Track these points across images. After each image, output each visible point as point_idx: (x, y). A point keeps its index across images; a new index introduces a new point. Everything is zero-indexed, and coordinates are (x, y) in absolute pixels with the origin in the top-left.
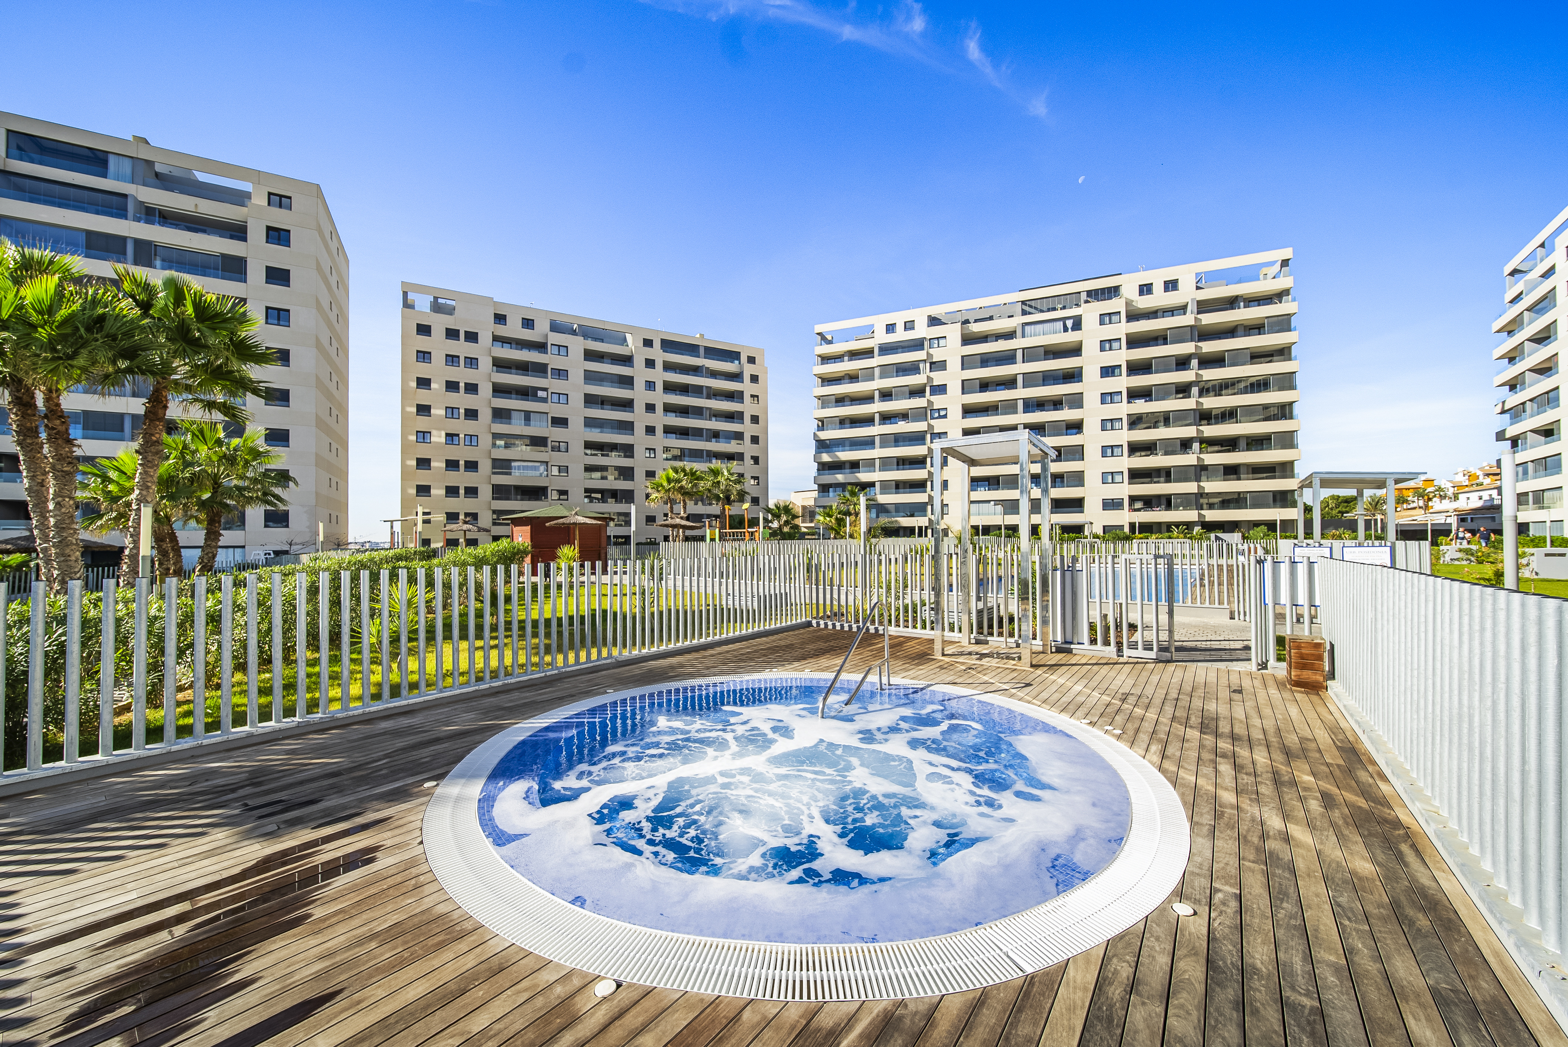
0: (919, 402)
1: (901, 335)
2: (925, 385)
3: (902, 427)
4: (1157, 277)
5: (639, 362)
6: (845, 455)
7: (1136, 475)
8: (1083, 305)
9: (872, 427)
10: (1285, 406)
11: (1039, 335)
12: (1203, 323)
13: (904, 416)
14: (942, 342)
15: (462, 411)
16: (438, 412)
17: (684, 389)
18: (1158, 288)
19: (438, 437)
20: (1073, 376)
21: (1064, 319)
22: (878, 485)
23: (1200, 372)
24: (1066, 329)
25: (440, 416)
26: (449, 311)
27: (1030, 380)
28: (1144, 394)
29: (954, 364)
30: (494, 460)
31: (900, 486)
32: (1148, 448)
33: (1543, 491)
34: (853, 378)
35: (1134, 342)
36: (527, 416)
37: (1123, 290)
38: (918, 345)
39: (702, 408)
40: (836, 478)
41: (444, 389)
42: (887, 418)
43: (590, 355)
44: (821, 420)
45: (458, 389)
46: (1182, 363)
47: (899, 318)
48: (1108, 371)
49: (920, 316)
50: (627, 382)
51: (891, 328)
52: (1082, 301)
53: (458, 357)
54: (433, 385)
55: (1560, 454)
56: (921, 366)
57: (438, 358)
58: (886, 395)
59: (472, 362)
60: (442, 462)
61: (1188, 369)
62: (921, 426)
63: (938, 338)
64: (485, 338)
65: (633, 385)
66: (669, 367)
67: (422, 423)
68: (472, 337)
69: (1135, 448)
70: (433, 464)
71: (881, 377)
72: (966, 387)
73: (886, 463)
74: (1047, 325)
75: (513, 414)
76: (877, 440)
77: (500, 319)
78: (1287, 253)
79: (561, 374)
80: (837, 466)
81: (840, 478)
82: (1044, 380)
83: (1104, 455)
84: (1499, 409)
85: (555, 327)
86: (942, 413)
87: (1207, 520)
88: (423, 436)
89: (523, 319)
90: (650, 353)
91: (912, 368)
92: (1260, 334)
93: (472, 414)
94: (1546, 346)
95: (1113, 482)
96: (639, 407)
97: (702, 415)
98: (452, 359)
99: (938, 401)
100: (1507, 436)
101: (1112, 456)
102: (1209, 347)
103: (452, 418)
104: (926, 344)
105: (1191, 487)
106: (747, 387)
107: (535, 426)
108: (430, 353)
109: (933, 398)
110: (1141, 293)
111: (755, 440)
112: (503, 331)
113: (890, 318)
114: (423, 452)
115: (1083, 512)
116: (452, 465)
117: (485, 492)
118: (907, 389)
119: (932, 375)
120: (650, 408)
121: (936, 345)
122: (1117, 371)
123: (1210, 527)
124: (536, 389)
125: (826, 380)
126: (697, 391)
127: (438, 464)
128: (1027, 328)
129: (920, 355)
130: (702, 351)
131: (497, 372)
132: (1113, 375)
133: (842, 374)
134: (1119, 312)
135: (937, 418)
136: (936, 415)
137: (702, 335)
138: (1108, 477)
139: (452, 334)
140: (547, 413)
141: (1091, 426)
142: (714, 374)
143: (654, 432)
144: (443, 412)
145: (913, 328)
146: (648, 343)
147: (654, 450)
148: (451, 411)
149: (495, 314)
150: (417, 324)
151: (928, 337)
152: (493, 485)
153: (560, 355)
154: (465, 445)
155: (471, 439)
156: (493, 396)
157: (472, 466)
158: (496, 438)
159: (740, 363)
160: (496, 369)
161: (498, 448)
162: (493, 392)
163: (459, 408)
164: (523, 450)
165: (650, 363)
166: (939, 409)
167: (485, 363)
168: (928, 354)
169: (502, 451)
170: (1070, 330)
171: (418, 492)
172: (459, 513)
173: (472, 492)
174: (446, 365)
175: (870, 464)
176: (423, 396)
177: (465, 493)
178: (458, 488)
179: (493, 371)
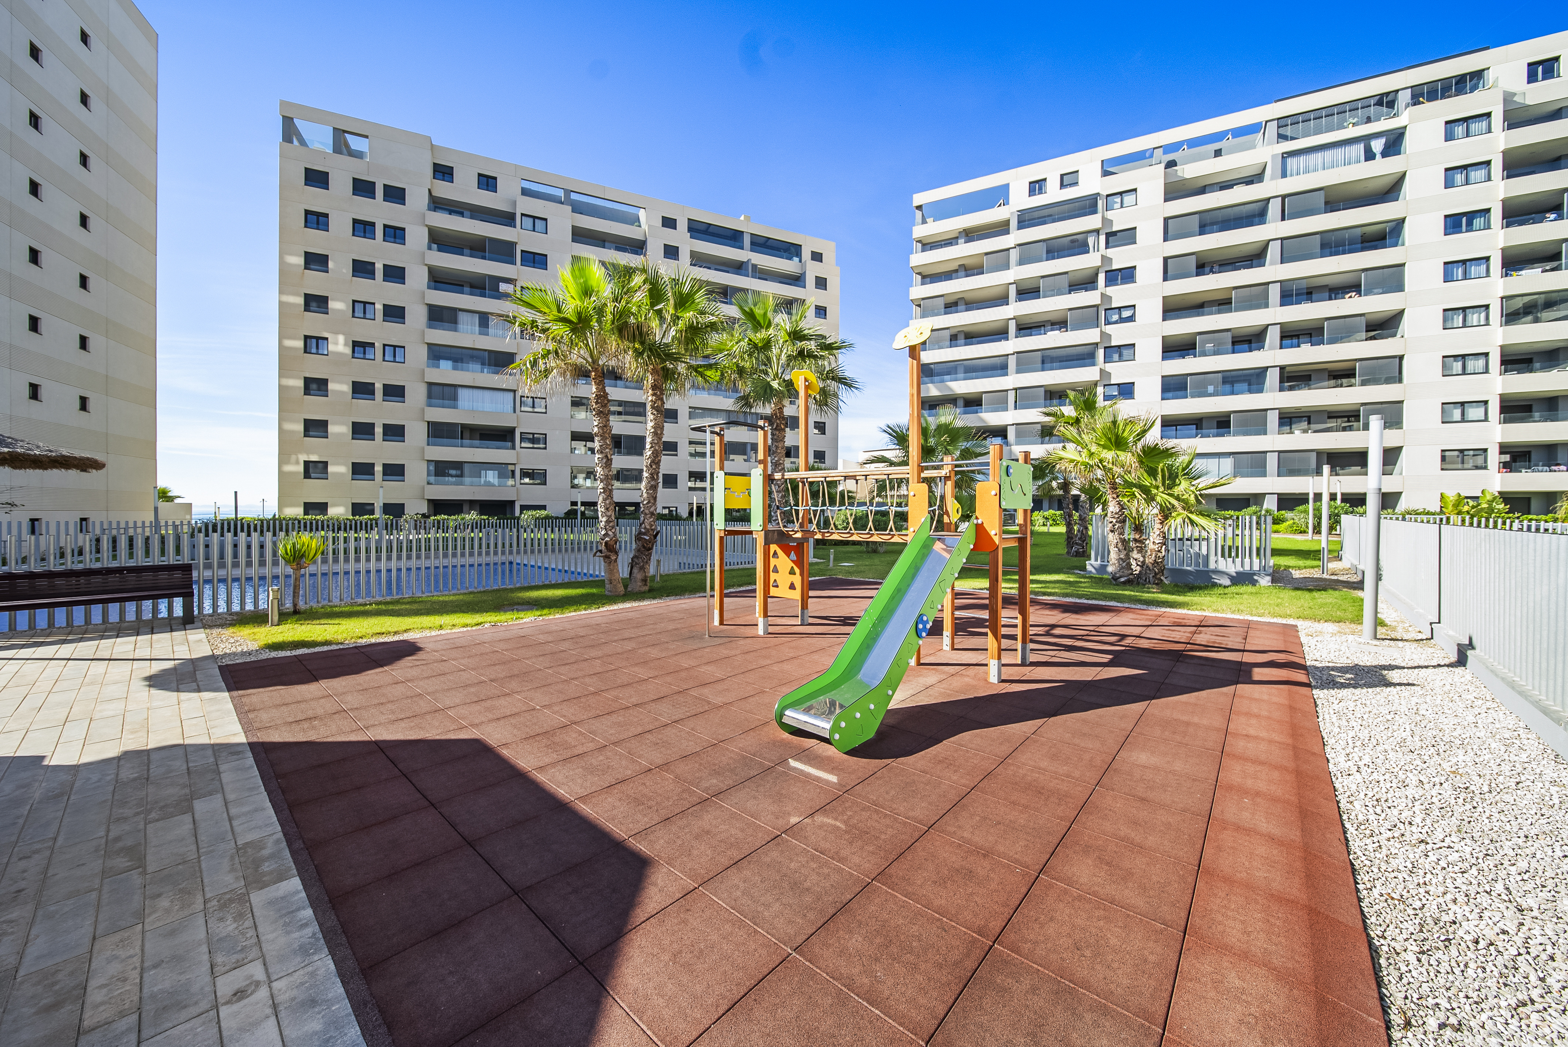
0: (1086, 299)
1: (1054, 194)
2: (1096, 271)
3: (1054, 339)
5: (655, 250)
6: (959, 386)
8: (1408, 110)
9: (1003, 342)
11: (1316, 170)
13: (1057, 322)
14: (1128, 199)
15: (379, 307)
16: (340, 307)
19: (339, 345)
20: (1383, 235)
21: (1366, 139)
22: (1012, 429)
24: (1370, 156)
25: (343, 313)
26: (359, 152)
27: (1294, 248)
28: (1542, 257)
29: (1150, 232)
30: (430, 385)
34: (971, 268)
35: (1521, 164)
36: (484, 319)
37: (1490, 76)
38: (1085, 206)
41: (350, 273)
42: (1026, 327)
43: (581, 235)
45: (373, 273)
47: (1051, 170)
48: (1460, 222)
49: (1087, 163)
51: (1037, 187)
52: (1402, 105)
53: (373, 224)
54: (332, 266)
56: (1091, 240)
57: (340, 224)
58: (1028, 291)
59: (395, 234)
60: (345, 384)
62: (1091, 336)
63: (1121, 193)
64: (417, 199)
66: (697, 259)
67: (314, 323)
68: (395, 195)
69: (1515, 359)
70: (331, 386)
71: (1020, 264)
72: (1171, 268)
73: (1024, 397)
74: (1332, 154)
75: (462, 316)
76: (1011, 360)
77: (443, 172)
79: (536, 259)
80: (953, 403)
83: (1446, 372)
85: (528, 189)
86: (1126, 314)
88: (315, 343)
89: (480, 175)
90: (671, 237)
91: (1076, 245)
93: (395, 313)
95: (1466, 420)
98: (363, 228)
99: (1120, 294)
101: (1467, 373)
103: (364, 318)
104: (1101, 204)
106: (810, 295)
107: (496, 336)
108: (326, 216)
109: (1110, 290)
110: (1532, 78)
112: (444, 190)
113: (1034, 171)
114: (315, 368)
116: (362, 390)
117: (417, 433)
118: (1064, 280)
119: (1110, 253)
121: (1118, 205)
122: (1480, 220)
124: (497, 280)
125: (929, 275)
127: (340, 387)
128: (1292, 162)
129: (1092, 222)
130: (747, 240)
131: (436, 250)
132: (1472, 228)
133: (954, 266)
134: (1488, 114)
135: (1116, 322)
136: (1115, 317)
138: (1455, 412)
139: (363, 188)
142: (765, 274)
144: (348, 308)
145: (1076, 183)
146: (669, 223)
148: (361, 307)
149: (434, 164)
150: (306, 169)
151: (1105, 193)
152: (428, 422)
153: (534, 230)
154: (384, 360)
155: (394, 351)
156: (429, 288)
157: (395, 392)
158: (437, 353)
159: (800, 261)
160: (435, 246)
161: (438, 367)
162: (429, 280)
163: (374, 304)
164: (476, 372)
165: (671, 252)
166: (1119, 308)
167: (417, 236)
168: (1106, 221)
169: (445, 373)
170: (1378, 156)
171: (306, 429)
172: (373, 464)
173: (395, 432)
174: (353, 235)
175: (999, 400)
176: (315, 283)
177: (385, 434)
178: (372, 425)
179: (430, 248)
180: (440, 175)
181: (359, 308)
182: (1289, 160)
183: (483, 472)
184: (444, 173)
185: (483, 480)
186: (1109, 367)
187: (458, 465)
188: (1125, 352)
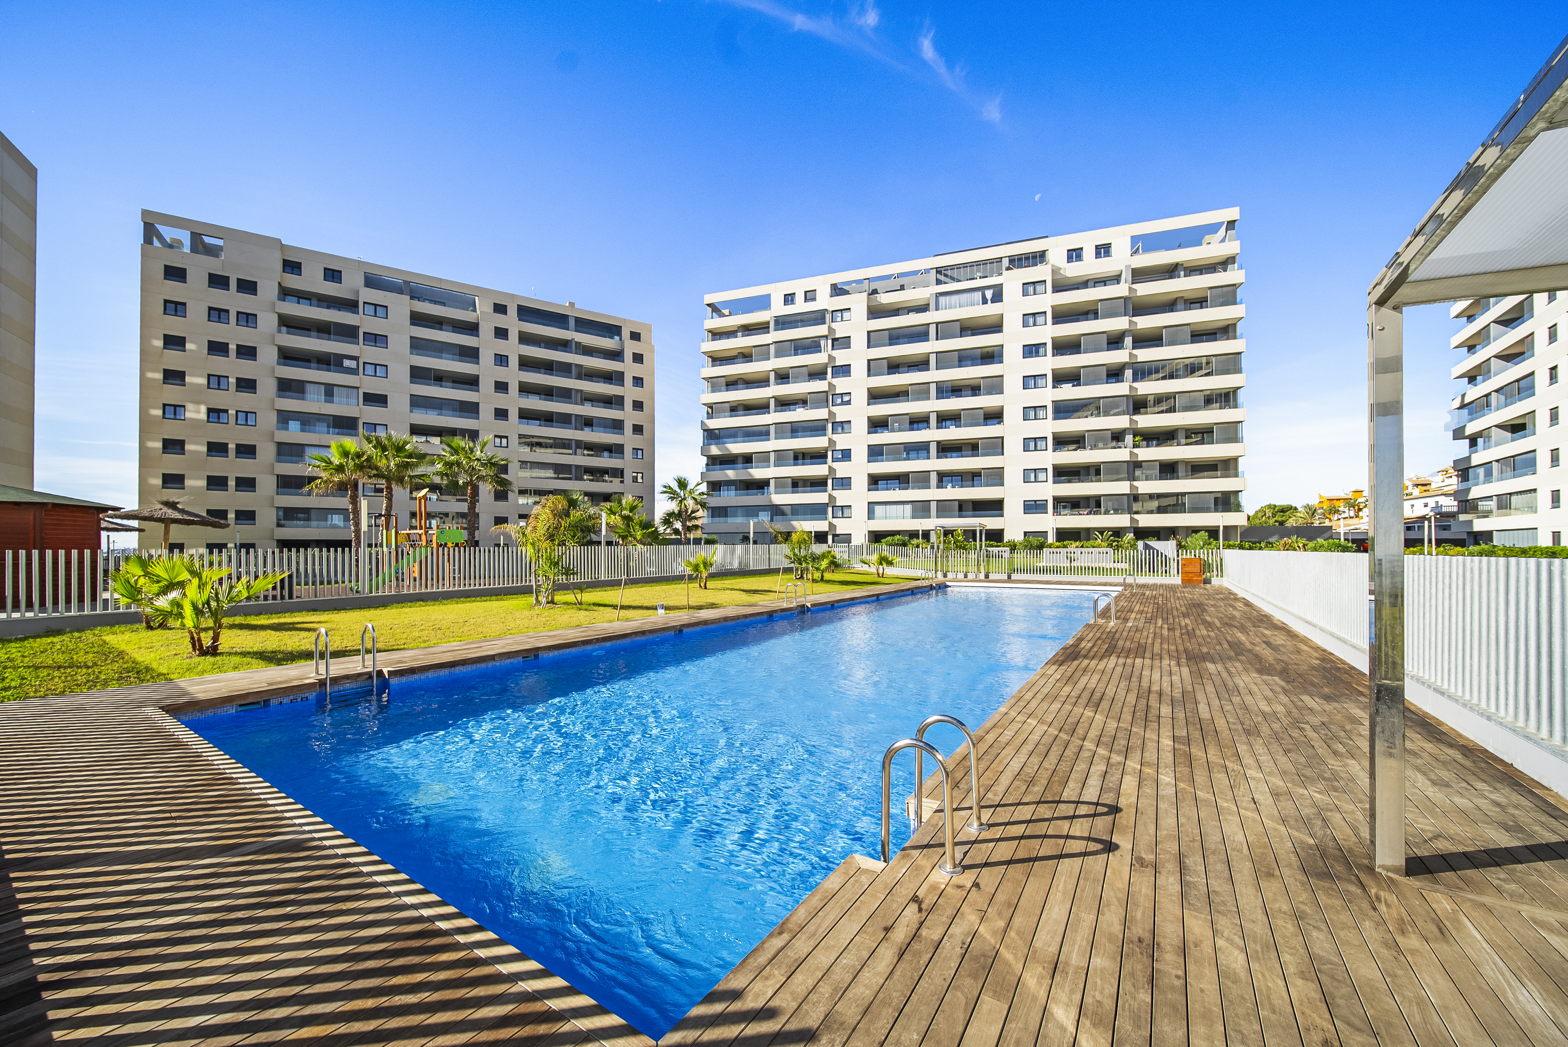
0: (819, 386)
1: (800, 306)
2: (826, 366)
3: (800, 414)
4: (1088, 240)
5: (486, 331)
6: (737, 448)
7: (1063, 473)
8: (1005, 272)
9: (767, 415)
10: (1229, 392)
11: (955, 307)
12: (1139, 294)
13: (802, 401)
14: (846, 315)
15: (232, 380)
16: (196, 380)
17: (548, 367)
18: (1089, 253)
19: (197, 413)
20: (991, 356)
21: (982, 289)
22: (772, 482)
23: (1135, 352)
24: (985, 302)
25: (200, 385)
26: (213, 251)
27: (944, 360)
28: (1072, 377)
29: (859, 341)
30: (279, 444)
31: (797, 484)
32: (1077, 441)
33: (1510, 494)
34: (746, 356)
35: (1061, 316)
36: (329, 390)
37: (1049, 256)
38: (819, 317)
39: (570, 390)
40: (727, 475)
41: (206, 351)
42: (784, 403)
43: (417, 319)
44: (710, 406)
45: (227, 351)
46: (1115, 341)
47: (799, 287)
48: (1032, 350)
49: (822, 284)
50: (471, 354)
51: (789, 299)
52: (1004, 268)
53: (227, 311)
54: (189, 346)
55: (1534, 451)
56: (822, 342)
57: (197, 310)
58: (783, 377)
59: (248, 319)
60: (202, 444)
61: (1122, 348)
62: (821, 414)
63: (841, 310)
64: (268, 290)
65: (478, 358)
66: (525, 339)
67: (172, 393)
68: (248, 287)
69: (1061, 441)
70: (188, 447)
71: (777, 356)
72: (872, 367)
73: (781, 458)
74: (964, 297)
75: (307, 386)
76: (772, 429)
77: (292, 266)
78: (1233, 213)
79: (377, 339)
80: (728, 460)
81: (731, 474)
82: (960, 361)
83: (1026, 449)
84: (1457, 403)
85: (372, 282)
86: (846, 398)
87: (1140, 525)
88: (173, 410)
89: (326, 269)
90: (501, 321)
91: (811, 346)
92: (1201, 308)
93: (247, 385)
94: (1513, 329)
95: (1036, 481)
96: (486, 385)
97: (570, 397)
98: (217, 314)
99: (841, 384)
100: (1467, 433)
101: (1036, 450)
102: (1145, 322)
103: (219, 389)
104: (828, 317)
105: (1123, 487)
106: (628, 368)
107: (339, 403)
108: (184, 304)
109: (835, 381)
110: (1070, 259)
111: (638, 429)
112: (293, 281)
113: (788, 287)
114: (173, 430)
115: (1002, 516)
116: (216, 449)
117: (267, 485)
118: (806, 371)
119: (835, 353)
120: (501, 387)
121: (839, 319)
122: (1041, 350)
123: (1142, 533)
124: (341, 357)
125: (717, 359)
126: (565, 369)
127: (196, 448)
128: (942, 299)
129: (821, 330)
130: (572, 323)
131: (288, 333)
132: (1037, 354)
133: (735, 353)
134: (1045, 281)
135: (839, 405)
136: (839, 401)
137: (572, 304)
138: (1031, 475)
139: (218, 281)
140: (358, 388)
141: (1013, 415)
142: (588, 351)
143: (507, 416)
144: (203, 381)
145: (814, 299)
146: (500, 309)
147: (506, 437)
148: (216, 381)
149: (284, 260)
150: (166, 266)
151: (831, 309)
152: (278, 476)
153: (375, 316)
154: (237, 424)
155: (246, 416)
156: (279, 364)
157: (247, 451)
158: (284, 417)
159: (621, 339)
160: (284, 329)
161: (287, 429)
162: (279, 358)
163: (228, 377)
164: (322, 433)
165: (501, 333)
166: (842, 394)
167: (268, 322)
168: (830, 329)
169: (294, 433)
170: (989, 302)
171: (164, 482)
172: (226, 511)
173: (247, 484)
174: (209, 320)
175: (764, 459)
176: (174, 359)
177: (237, 485)
178: (226, 478)
179: (279, 331)
180: (288, 269)
181: (214, 381)
182: (941, 298)
183: (330, 516)
184: (293, 268)
185: (329, 523)
186: (835, 437)
187: (307, 511)
188: (846, 426)
